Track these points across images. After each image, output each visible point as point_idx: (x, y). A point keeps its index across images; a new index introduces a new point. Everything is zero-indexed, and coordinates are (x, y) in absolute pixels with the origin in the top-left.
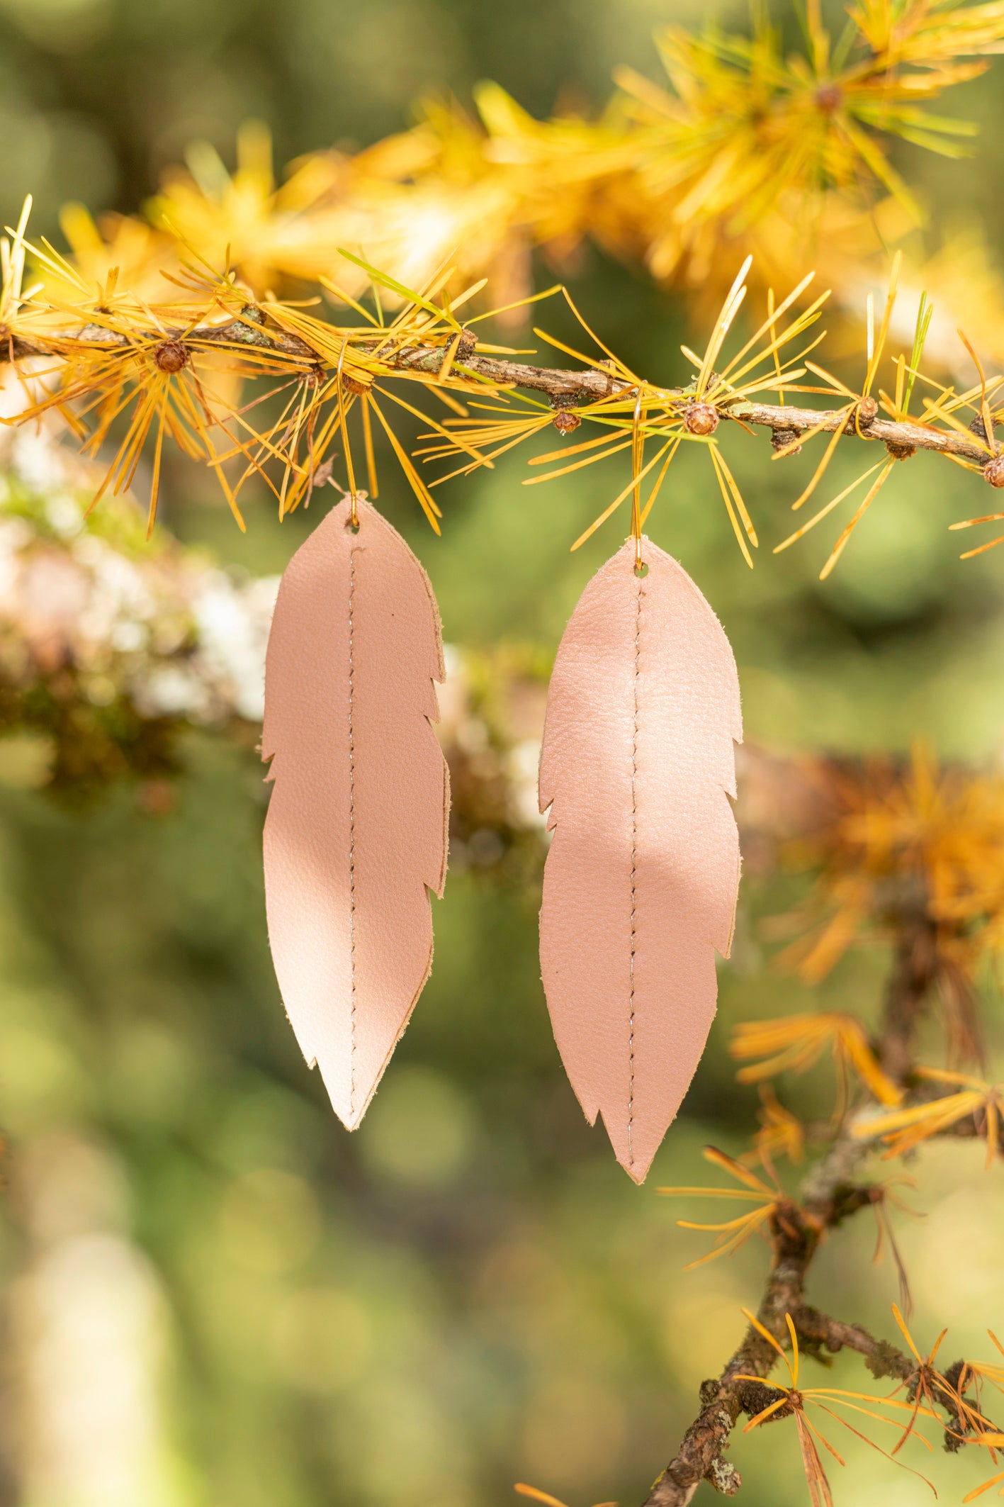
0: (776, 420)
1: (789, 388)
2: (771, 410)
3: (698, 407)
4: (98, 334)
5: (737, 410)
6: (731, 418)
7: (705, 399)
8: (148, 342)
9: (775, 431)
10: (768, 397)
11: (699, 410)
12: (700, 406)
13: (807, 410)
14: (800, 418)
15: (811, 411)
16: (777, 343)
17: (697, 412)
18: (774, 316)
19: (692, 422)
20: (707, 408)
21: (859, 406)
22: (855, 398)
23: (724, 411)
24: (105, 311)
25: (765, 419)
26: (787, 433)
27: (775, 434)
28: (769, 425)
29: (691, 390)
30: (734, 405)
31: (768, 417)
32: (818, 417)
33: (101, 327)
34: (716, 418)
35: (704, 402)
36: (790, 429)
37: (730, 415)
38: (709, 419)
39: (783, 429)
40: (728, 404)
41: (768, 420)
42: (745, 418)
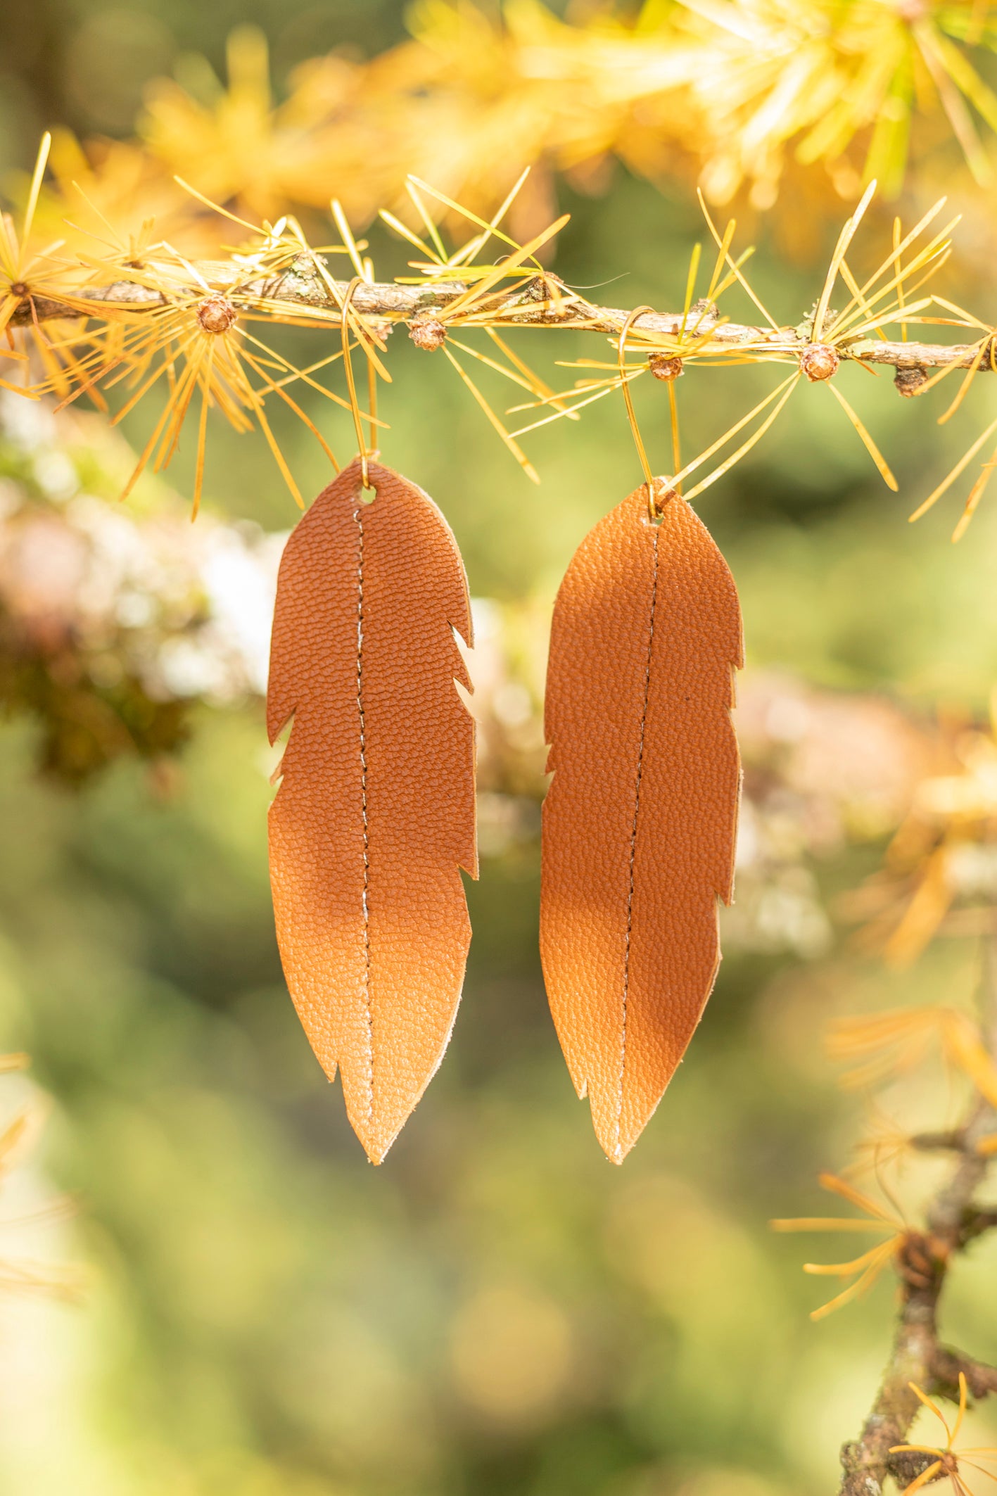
0: (900, 358)
1: (913, 320)
2: (895, 347)
3: (816, 348)
4: (130, 291)
5: (859, 349)
6: (851, 359)
7: (824, 339)
8: (191, 299)
9: (898, 370)
10: (893, 332)
11: (818, 351)
12: (818, 348)
13: (934, 346)
14: (928, 355)
15: (938, 346)
16: (901, 276)
17: (815, 354)
18: (899, 249)
19: (811, 366)
20: (826, 350)
21: (994, 339)
22: (989, 331)
23: (843, 352)
24: (135, 265)
25: (888, 358)
26: (912, 372)
27: (899, 374)
28: (893, 364)
29: (805, 329)
30: (854, 345)
31: (891, 356)
32: (947, 353)
33: (132, 283)
34: (837, 360)
35: (822, 342)
36: (916, 368)
37: (850, 355)
38: (829, 362)
39: (908, 368)
40: (845, 344)
41: (892, 358)
42: (867, 357)
